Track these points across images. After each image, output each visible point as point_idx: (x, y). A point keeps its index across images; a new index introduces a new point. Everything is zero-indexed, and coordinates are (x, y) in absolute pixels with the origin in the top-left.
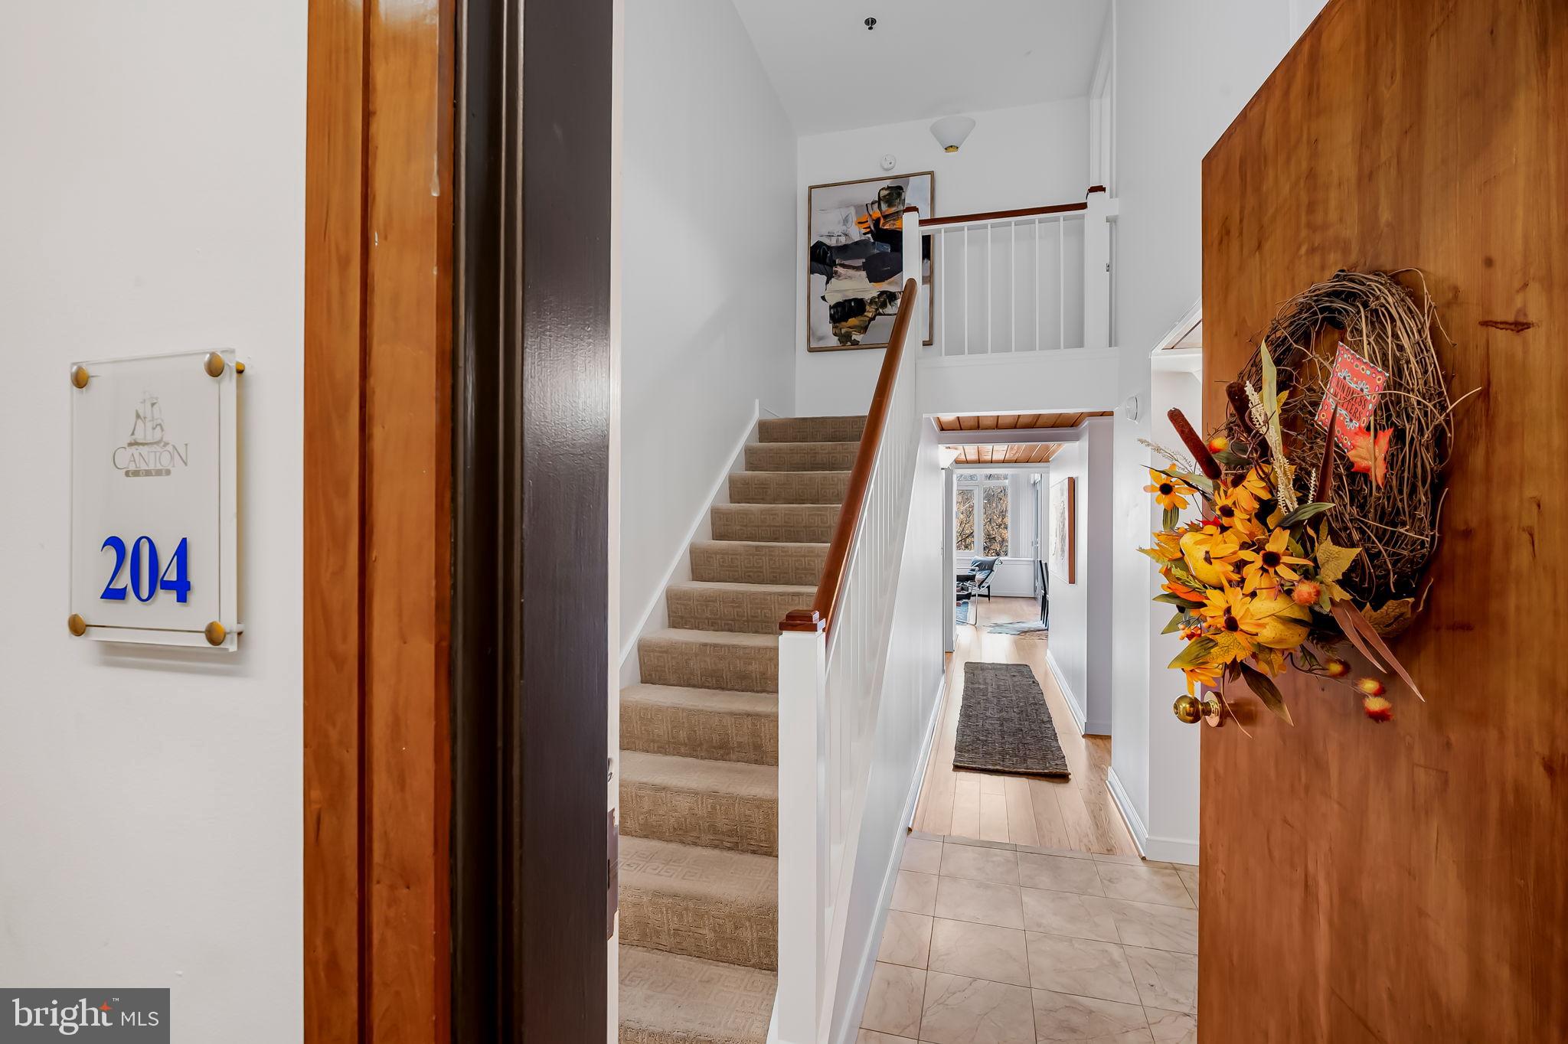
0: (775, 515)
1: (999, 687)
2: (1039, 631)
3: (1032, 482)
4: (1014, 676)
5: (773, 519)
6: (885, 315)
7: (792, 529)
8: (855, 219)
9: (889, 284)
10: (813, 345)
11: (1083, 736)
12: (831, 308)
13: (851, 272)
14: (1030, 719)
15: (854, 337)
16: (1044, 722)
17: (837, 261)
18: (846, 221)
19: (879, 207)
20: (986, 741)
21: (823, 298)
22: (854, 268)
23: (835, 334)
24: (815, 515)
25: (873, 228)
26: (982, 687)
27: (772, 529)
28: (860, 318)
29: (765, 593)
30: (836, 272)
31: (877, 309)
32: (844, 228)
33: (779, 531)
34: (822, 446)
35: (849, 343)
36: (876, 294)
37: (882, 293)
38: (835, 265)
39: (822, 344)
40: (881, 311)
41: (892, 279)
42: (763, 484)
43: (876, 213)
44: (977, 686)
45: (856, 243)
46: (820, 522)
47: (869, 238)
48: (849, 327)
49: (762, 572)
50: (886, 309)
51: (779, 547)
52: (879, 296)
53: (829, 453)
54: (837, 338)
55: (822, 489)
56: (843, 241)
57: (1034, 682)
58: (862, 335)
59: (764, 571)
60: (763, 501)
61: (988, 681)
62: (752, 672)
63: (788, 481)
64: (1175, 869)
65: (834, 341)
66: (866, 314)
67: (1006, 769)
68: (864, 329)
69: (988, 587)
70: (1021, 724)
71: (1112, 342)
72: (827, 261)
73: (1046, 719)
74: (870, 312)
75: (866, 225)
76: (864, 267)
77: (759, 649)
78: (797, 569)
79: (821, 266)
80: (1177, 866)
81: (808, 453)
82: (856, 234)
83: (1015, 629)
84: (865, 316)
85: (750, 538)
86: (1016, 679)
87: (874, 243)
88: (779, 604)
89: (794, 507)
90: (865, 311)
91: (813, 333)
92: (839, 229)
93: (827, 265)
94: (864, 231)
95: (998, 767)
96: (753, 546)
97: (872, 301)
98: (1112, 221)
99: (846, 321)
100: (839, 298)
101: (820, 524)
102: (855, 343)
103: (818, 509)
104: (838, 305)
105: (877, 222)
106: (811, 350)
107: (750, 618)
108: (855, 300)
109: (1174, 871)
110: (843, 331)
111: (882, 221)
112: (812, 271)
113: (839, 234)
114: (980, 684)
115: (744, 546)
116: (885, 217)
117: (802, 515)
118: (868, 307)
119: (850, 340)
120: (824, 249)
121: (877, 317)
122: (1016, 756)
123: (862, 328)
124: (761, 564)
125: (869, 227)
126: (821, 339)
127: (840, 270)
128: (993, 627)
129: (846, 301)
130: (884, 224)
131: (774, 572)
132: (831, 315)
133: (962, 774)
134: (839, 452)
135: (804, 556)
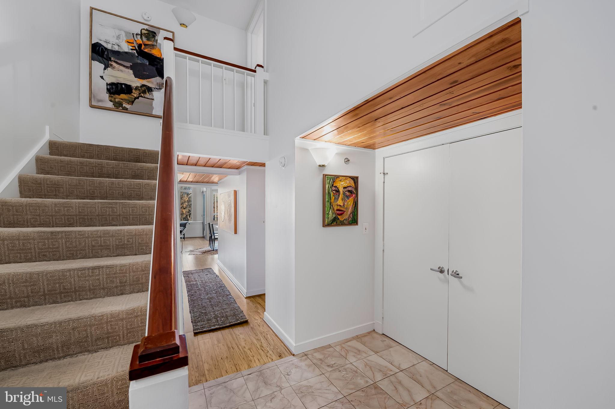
0: (70, 207)
1: (202, 281)
2: (210, 251)
3: (202, 191)
4: (207, 274)
5: (68, 210)
6: (145, 98)
7: (86, 217)
8: (125, 39)
9: (148, 82)
10: (94, 103)
11: (246, 298)
12: (107, 84)
13: (122, 68)
14: (221, 295)
15: (124, 105)
16: (228, 295)
17: (112, 59)
18: (118, 37)
19: (141, 37)
20: (206, 313)
21: (102, 77)
22: (124, 66)
23: (111, 101)
24: (107, 207)
25: (137, 48)
26: (194, 283)
27: (66, 217)
28: (128, 95)
29: (63, 271)
30: (111, 65)
31: (140, 94)
32: (117, 41)
33: (73, 219)
34: (107, 163)
35: (121, 108)
36: (139, 85)
37: (143, 86)
38: (111, 60)
39: (100, 104)
40: (142, 95)
41: (149, 80)
42: (55, 184)
43: (139, 40)
44: (192, 283)
45: (126, 53)
46: (111, 213)
47: (135, 53)
48: (121, 99)
49: (59, 251)
50: (146, 95)
51: (75, 232)
52: (141, 87)
53: (113, 168)
54: (112, 103)
55: (109, 190)
56: (116, 48)
57: (216, 276)
58: (130, 106)
59: (61, 250)
60: (56, 196)
61: (197, 279)
62: (52, 344)
63: (80, 184)
64: (306, 355)
65: (110, 105)
66: (132, 94)
67: (221, 326)
68: (132, 102)
69: (184, 234)
70: (218, 299)
71: (266, 133)
72: (105, 56)
73: (228, 293)
74: (135, 94)
75: (132, 45)
76: (131, 68)
77: (60, 323)
78: (93, 246)
79: (100, 58)
80: (306, 353)
81: (96, 166)
82: (126, 48)
83: (200, 252)
84: (132, 95)
85: (43, 224)
86: (208, 276)
87: (137, 56)
88: (79, 277)
89: (88, 202)
90: (132, 92)
91: (94, 97)
92: (113, 40)
93: (105, 58)
94: (131, 48)
95: (217, 327)
96: (48, 232)
97: (137, 88)
98: (265, 82)
99: (119, 95)
100: (114, 81)
101: (111, 214)
102: (125, 110)
103: (109, 203)
104: (112, 84)
105: (140, 46)
106: (92, 106)
107: (46, 292)
108: (125, 85)
109: (306, 357)
110: (117, 100)
111: (143, 46)
112: (93, 59)
113: (114, 44)
114: (193, 281)
115: (38, 232)
116: (145, 45)
117: (95, 208)
118: (134, 91)
119: (122, 107)
120: (102, 49)
121: (140, 98)
122: (223, 317)
123: (130, 101)
124: (57, 246)
125: (135, 47)
126: (99, 101)
127: (114, 64)
128: (190, 252)
129: (118, 83)
130: (144, 48)
131: (70, 251)
132: (107, 89)
133: (200, 337)
134: (121, 168)
135: (100, 237)
